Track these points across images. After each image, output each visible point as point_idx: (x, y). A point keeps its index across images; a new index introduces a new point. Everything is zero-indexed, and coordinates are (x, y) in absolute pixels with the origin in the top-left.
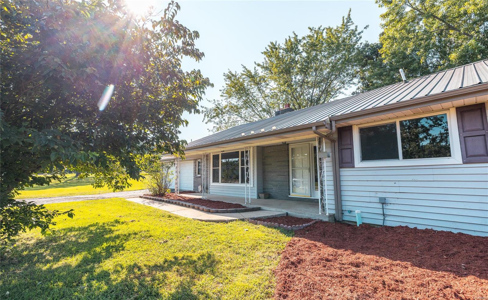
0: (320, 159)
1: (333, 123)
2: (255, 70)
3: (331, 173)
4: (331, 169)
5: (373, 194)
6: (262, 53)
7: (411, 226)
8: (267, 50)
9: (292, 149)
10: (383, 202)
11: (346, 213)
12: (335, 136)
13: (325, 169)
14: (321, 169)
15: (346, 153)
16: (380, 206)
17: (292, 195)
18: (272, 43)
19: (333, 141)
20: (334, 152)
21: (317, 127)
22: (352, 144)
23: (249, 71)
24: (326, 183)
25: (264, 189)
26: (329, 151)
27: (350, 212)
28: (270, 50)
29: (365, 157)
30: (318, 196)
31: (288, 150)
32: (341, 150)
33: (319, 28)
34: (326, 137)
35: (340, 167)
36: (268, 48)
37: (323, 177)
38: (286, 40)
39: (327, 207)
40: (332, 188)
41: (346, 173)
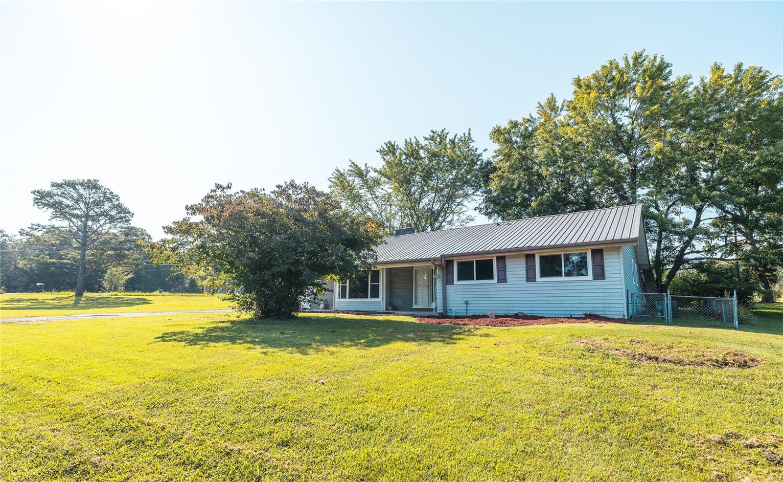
0: (435, 279)
1: (443, 258)
2: (366, 166)
3: (441, 288)
4: (441, 285)
5: (462, 299)
6: (378, 151)
7: (478, 314)
8: (384, 149)
9: (416, 270)
10: (467, 303)
11: (449, 311)
12: (445, 265)
13: (438, 285)
14: (435, 285)
15: (450, 276)
16: (465, 305)
17: (414, 307)
18: (390, 142)
19: (443, 268)
20: (443, 274)
21: (434, 261)
22: (453, 271)
23: (359, 169)
24: (438, 294)
25: (391, 303)
26: (441, 274)
27: (451, 310)
28: (386, 149)
29: (459, 279)
30: (434, 307)
31: (412, 271)
32: (447, 274)
33: (443, 131)
34: (439, 266)
35: (447, 284)
36: (385, 146)
37: (437, 290)
38: (406, 142)
39: (438, 300)
40: (441, 297)
41: (450, 288)
